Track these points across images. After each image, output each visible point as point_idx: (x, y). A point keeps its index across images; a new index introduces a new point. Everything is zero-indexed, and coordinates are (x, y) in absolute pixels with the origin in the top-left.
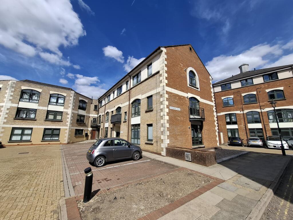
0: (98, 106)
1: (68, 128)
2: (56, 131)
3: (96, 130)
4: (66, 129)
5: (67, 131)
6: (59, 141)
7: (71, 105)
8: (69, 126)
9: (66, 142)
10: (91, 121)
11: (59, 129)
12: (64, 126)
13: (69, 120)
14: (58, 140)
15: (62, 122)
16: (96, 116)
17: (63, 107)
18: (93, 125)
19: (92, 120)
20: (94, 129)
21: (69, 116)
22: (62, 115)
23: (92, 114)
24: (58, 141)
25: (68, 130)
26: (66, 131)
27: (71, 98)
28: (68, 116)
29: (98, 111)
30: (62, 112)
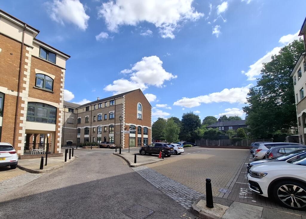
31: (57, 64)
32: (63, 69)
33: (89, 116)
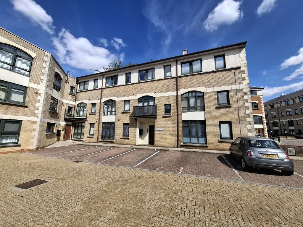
0: (76, 88)
1: (38, 119)
2: (10, 124)
3: (72, 125)
4: (35, 122)
5: (37, 126)
6: (20, 146)
7: (45, 78)
8: (40, 115)
9: (34, 147)
10: (65, 111)
11: (19, 122)
12: (31, 116)
13: (40, 105)
14: (17, 142)
15: (26, 107)
16: (73, 103)
17: (28, 78)
18: (68, 117)
19: (67, 109)
20: (69, 123)
21: (41, 98)
22: (25, 95)
23: (66, 99)
24: (16, 145)
25: (38, 123)
26: (34, 126)
27: (44, 65)
28: (39, 98)
29: (76, 96)
30: (26, 88)
31: (257, 95)
32: (261, 96)
33: (275, 112)
